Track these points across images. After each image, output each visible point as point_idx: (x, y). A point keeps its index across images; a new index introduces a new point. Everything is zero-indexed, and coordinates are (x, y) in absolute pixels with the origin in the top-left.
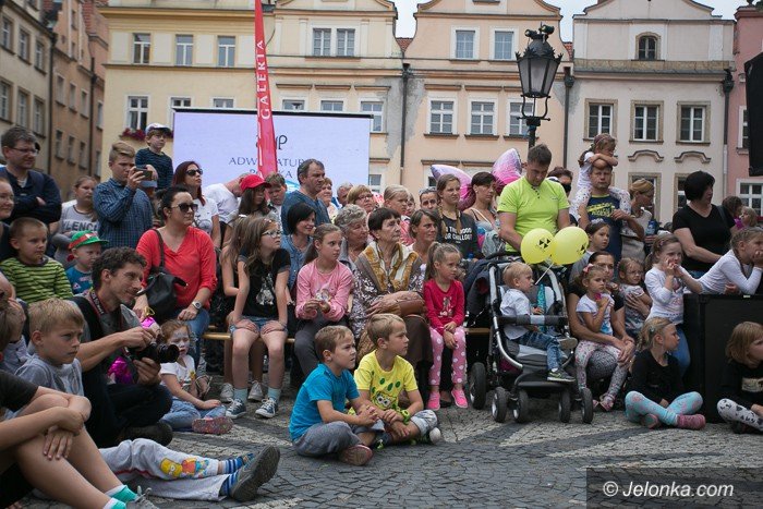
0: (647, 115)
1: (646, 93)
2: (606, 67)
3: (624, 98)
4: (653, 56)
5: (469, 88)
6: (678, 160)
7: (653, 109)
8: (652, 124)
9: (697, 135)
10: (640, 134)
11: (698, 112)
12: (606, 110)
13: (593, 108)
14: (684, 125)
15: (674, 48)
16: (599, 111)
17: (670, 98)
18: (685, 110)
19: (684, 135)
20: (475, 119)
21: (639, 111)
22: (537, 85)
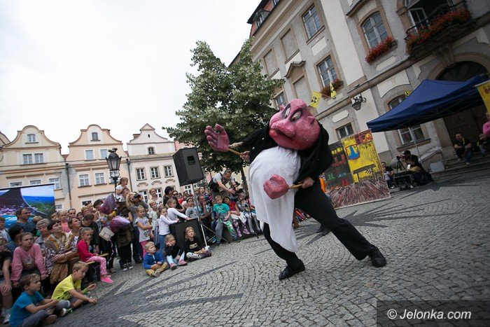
0: (155, 170)
1: (154, 164)
2: (139, 157)
3: (147, 166)
4: (153, 153)
5: (93, 169)
6: (166, 182)
7: (156, 168)
8: (157, 173)
9: (170, 174)
10: (154, 176)
11: (169, 168)
12: (142, 170)
13: (138, 170)
14: (166, 172)
15: (159, 150)
16: (140, 172)
17: (160, 165)
18: (165, 167)
19: (167, 175)
20: (98, 179)
21: (152, 169)
22: (114, 167)
